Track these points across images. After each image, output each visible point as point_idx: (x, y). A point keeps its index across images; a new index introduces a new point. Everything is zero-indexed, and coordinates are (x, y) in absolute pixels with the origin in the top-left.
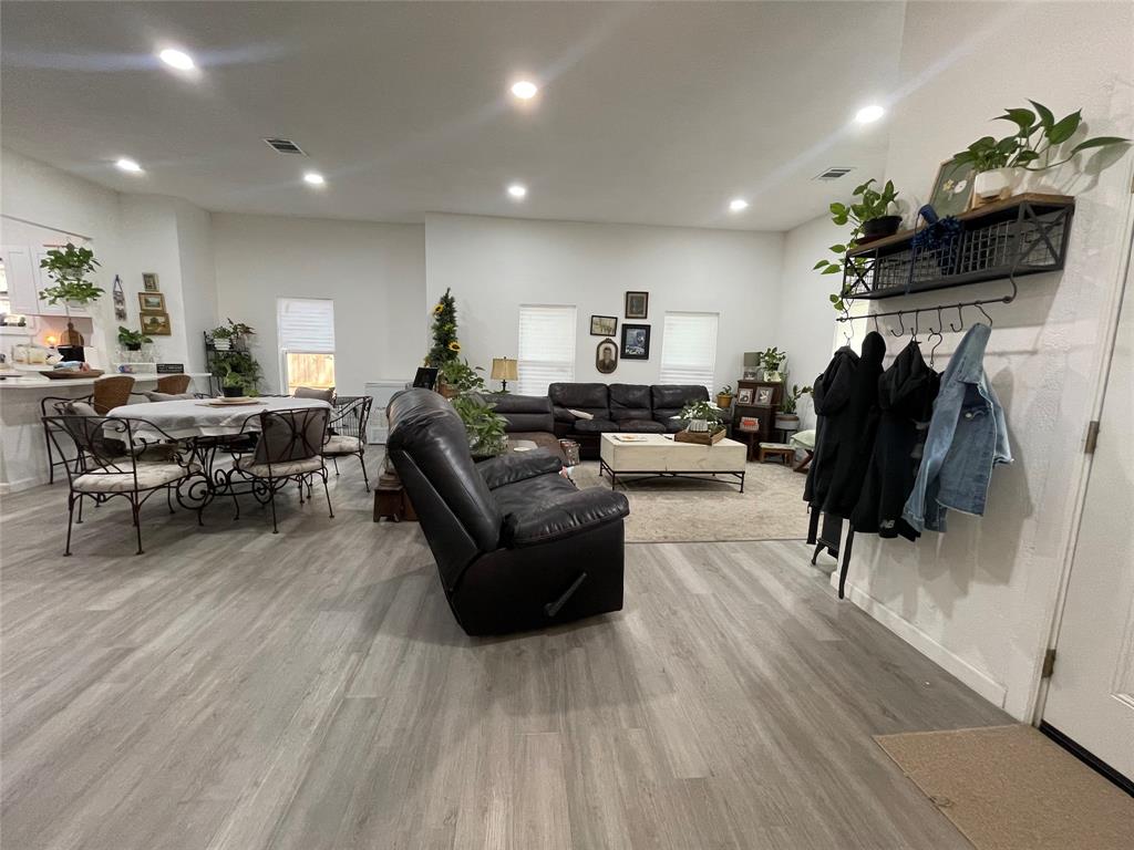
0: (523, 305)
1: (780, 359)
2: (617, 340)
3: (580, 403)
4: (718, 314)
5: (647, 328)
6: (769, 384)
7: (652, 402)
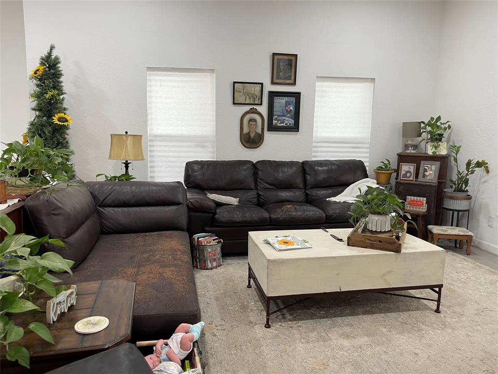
0: (149, 69)
1: (445, 129)
2: (263, 109)
3: (222, 183)
4: (373, 80)
5: (297, 96)
6: (434, 158)
7: (305, 181)
